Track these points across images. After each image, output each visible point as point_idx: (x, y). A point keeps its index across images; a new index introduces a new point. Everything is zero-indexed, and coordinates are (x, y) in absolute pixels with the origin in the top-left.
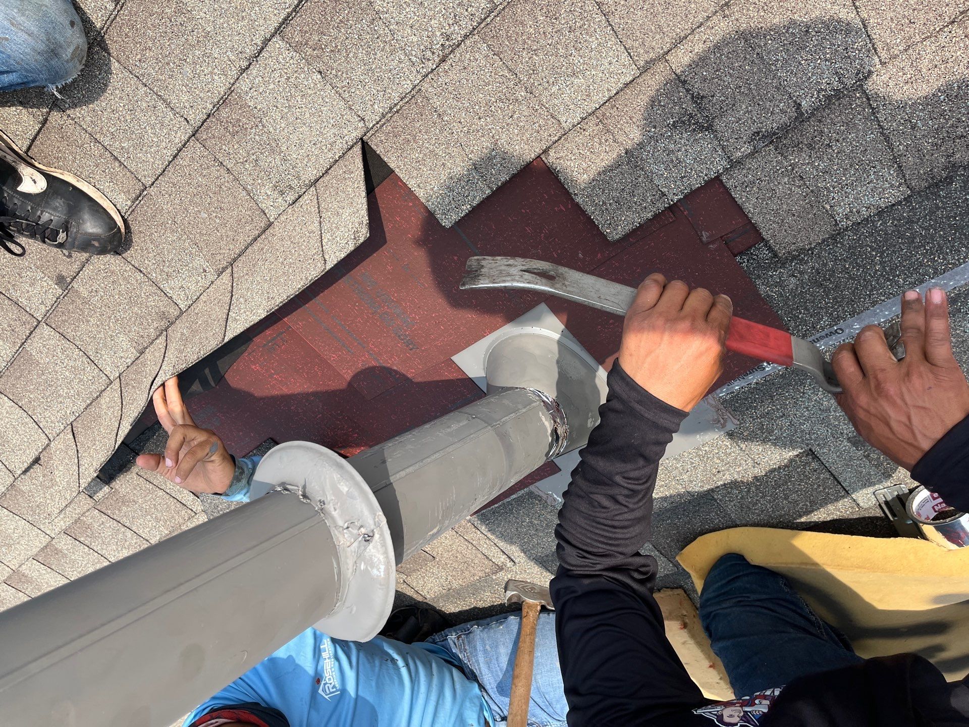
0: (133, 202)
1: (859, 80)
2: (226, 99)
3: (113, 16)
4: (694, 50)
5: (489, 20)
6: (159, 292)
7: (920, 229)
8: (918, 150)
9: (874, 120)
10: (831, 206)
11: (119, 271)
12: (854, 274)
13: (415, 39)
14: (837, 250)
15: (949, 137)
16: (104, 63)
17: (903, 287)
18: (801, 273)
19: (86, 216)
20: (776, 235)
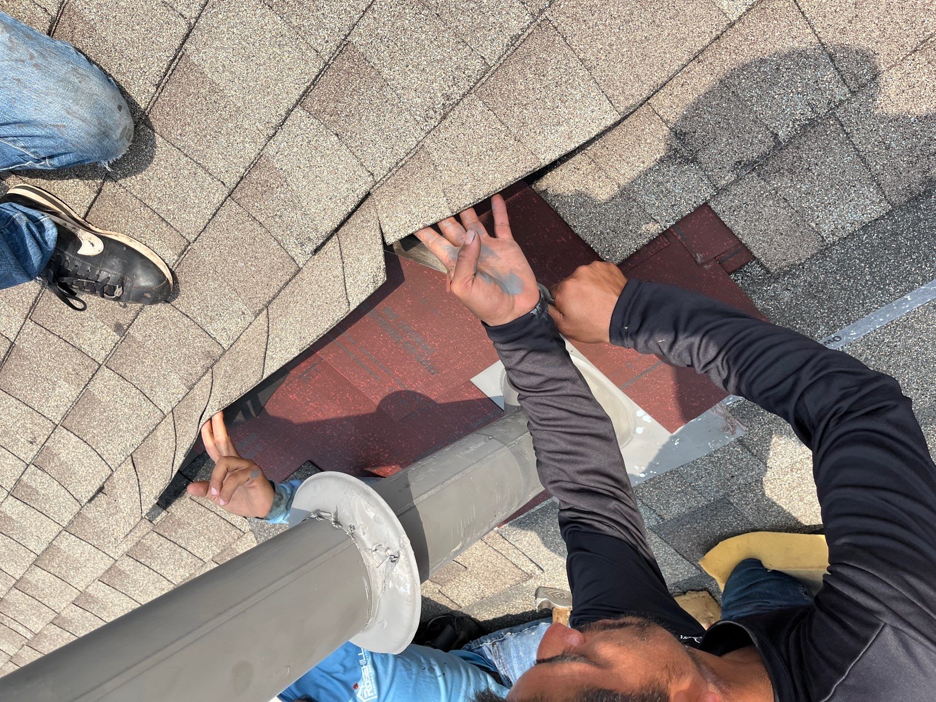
0: (179, 256)
1: (831, 109)
2: (256, 163)
3: (155, 98)
4: (673, 93)
5: (484, 79)
6: (204, 334)
7: (905, 240)
8: (895, 169)
9: (849, 144)
10: (816, 224)
11: (169, 317)
12: (845, 285)
13: (419, 101)
14: (827, 264)
15: (923, 155)
16: (149, 139)
17: (894, 295)
18: (794, 286)
19: (139, 271)
20: (766, 253)
